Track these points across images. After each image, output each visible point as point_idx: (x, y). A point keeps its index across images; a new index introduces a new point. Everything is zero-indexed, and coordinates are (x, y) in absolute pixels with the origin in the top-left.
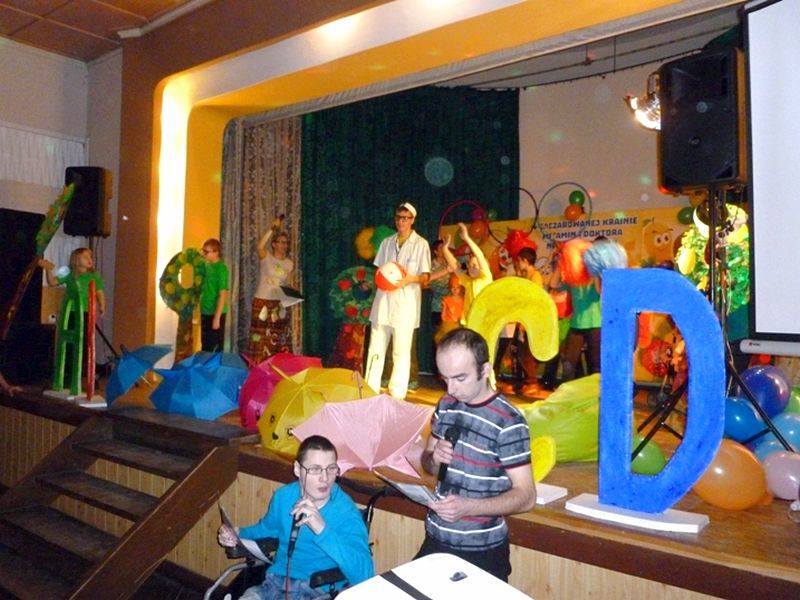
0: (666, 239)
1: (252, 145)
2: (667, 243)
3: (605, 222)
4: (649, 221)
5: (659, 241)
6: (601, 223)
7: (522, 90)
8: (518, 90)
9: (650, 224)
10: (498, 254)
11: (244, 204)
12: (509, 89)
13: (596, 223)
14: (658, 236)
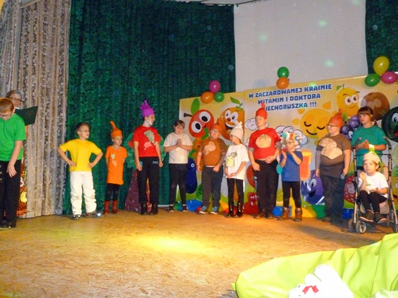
0: (355, 99)
1: (27, 23)
2: (355, 102)
3: (306, 89)
4: (341, 86)
5: (349, 101)
6: (303, 90)
7: (235, 6)
8: (233, 5)
9: (342, 88)
10: (224, 117)
11: (20, 71)
12: (227, 5)
13: (299, 90)
14: (347, 98)
